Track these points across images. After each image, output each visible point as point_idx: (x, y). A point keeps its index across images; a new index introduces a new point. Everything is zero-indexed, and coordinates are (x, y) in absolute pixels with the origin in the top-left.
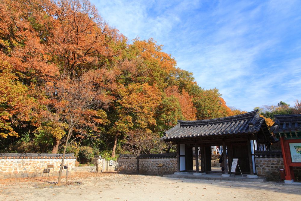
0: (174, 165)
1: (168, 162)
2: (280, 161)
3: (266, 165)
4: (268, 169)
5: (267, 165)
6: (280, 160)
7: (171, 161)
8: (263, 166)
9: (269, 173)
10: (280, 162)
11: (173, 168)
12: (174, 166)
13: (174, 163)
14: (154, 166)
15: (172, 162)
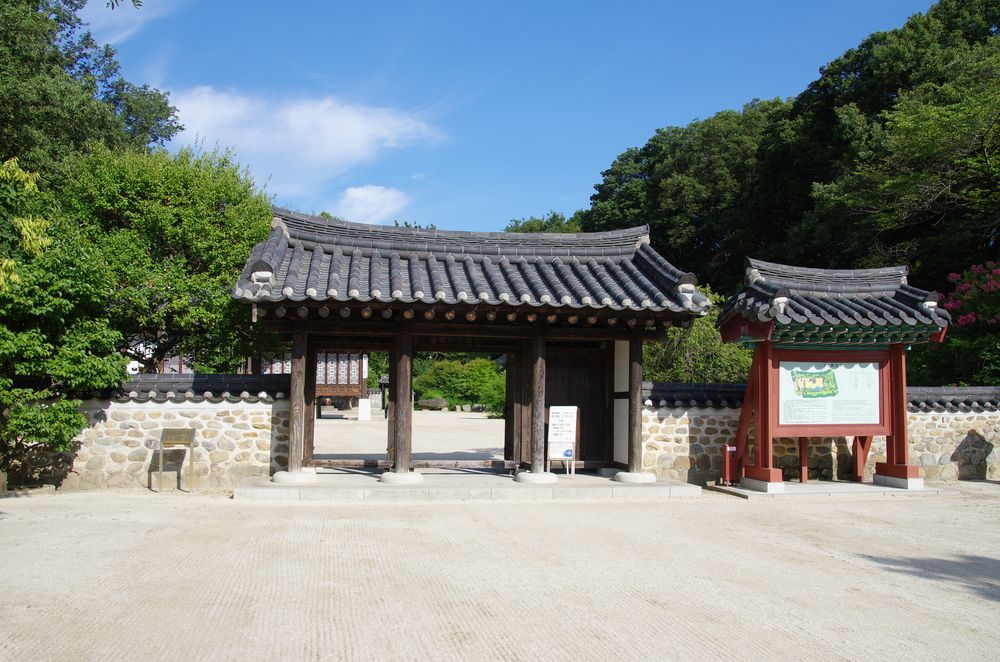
0: (246, 435)
1: (204, 418)
2: (705, 420)
3: (660, 434)
4: (665, 448)
5: (662, 434)
6: (704, 417)
7: (227, 413)
8: (649, 436)
9: (666, 462)
10: (702, 422)
11: (238, 451)
12: (243, 439)
13: (244, 426)
14: (107, 443)
15: (230, 420)
